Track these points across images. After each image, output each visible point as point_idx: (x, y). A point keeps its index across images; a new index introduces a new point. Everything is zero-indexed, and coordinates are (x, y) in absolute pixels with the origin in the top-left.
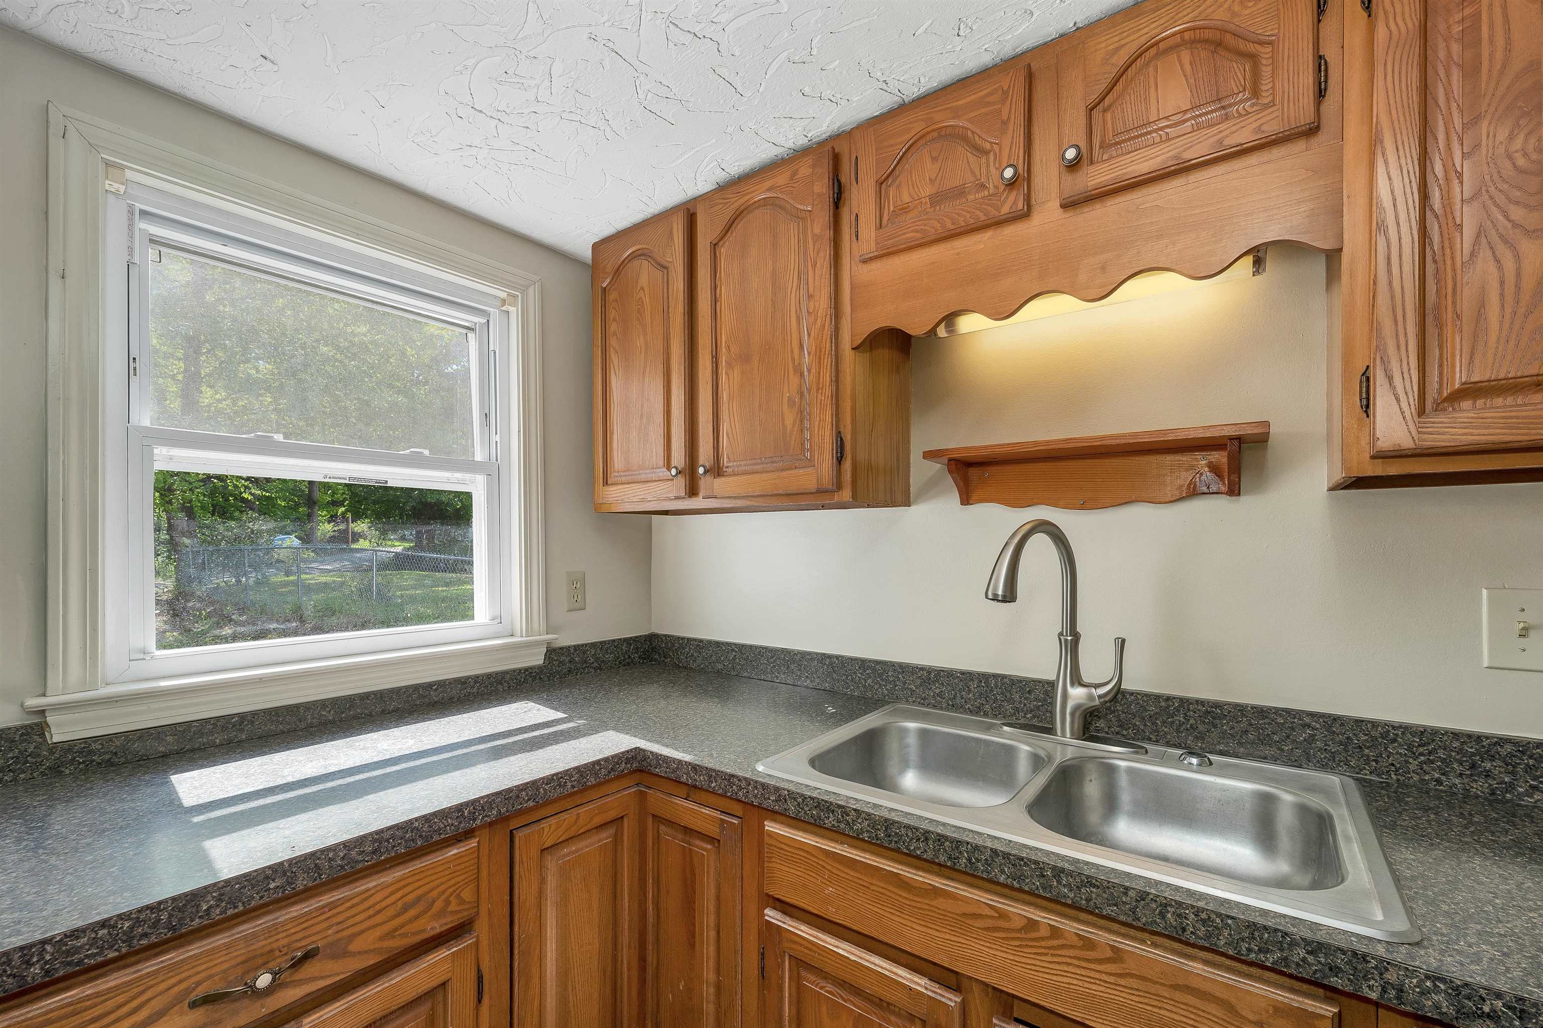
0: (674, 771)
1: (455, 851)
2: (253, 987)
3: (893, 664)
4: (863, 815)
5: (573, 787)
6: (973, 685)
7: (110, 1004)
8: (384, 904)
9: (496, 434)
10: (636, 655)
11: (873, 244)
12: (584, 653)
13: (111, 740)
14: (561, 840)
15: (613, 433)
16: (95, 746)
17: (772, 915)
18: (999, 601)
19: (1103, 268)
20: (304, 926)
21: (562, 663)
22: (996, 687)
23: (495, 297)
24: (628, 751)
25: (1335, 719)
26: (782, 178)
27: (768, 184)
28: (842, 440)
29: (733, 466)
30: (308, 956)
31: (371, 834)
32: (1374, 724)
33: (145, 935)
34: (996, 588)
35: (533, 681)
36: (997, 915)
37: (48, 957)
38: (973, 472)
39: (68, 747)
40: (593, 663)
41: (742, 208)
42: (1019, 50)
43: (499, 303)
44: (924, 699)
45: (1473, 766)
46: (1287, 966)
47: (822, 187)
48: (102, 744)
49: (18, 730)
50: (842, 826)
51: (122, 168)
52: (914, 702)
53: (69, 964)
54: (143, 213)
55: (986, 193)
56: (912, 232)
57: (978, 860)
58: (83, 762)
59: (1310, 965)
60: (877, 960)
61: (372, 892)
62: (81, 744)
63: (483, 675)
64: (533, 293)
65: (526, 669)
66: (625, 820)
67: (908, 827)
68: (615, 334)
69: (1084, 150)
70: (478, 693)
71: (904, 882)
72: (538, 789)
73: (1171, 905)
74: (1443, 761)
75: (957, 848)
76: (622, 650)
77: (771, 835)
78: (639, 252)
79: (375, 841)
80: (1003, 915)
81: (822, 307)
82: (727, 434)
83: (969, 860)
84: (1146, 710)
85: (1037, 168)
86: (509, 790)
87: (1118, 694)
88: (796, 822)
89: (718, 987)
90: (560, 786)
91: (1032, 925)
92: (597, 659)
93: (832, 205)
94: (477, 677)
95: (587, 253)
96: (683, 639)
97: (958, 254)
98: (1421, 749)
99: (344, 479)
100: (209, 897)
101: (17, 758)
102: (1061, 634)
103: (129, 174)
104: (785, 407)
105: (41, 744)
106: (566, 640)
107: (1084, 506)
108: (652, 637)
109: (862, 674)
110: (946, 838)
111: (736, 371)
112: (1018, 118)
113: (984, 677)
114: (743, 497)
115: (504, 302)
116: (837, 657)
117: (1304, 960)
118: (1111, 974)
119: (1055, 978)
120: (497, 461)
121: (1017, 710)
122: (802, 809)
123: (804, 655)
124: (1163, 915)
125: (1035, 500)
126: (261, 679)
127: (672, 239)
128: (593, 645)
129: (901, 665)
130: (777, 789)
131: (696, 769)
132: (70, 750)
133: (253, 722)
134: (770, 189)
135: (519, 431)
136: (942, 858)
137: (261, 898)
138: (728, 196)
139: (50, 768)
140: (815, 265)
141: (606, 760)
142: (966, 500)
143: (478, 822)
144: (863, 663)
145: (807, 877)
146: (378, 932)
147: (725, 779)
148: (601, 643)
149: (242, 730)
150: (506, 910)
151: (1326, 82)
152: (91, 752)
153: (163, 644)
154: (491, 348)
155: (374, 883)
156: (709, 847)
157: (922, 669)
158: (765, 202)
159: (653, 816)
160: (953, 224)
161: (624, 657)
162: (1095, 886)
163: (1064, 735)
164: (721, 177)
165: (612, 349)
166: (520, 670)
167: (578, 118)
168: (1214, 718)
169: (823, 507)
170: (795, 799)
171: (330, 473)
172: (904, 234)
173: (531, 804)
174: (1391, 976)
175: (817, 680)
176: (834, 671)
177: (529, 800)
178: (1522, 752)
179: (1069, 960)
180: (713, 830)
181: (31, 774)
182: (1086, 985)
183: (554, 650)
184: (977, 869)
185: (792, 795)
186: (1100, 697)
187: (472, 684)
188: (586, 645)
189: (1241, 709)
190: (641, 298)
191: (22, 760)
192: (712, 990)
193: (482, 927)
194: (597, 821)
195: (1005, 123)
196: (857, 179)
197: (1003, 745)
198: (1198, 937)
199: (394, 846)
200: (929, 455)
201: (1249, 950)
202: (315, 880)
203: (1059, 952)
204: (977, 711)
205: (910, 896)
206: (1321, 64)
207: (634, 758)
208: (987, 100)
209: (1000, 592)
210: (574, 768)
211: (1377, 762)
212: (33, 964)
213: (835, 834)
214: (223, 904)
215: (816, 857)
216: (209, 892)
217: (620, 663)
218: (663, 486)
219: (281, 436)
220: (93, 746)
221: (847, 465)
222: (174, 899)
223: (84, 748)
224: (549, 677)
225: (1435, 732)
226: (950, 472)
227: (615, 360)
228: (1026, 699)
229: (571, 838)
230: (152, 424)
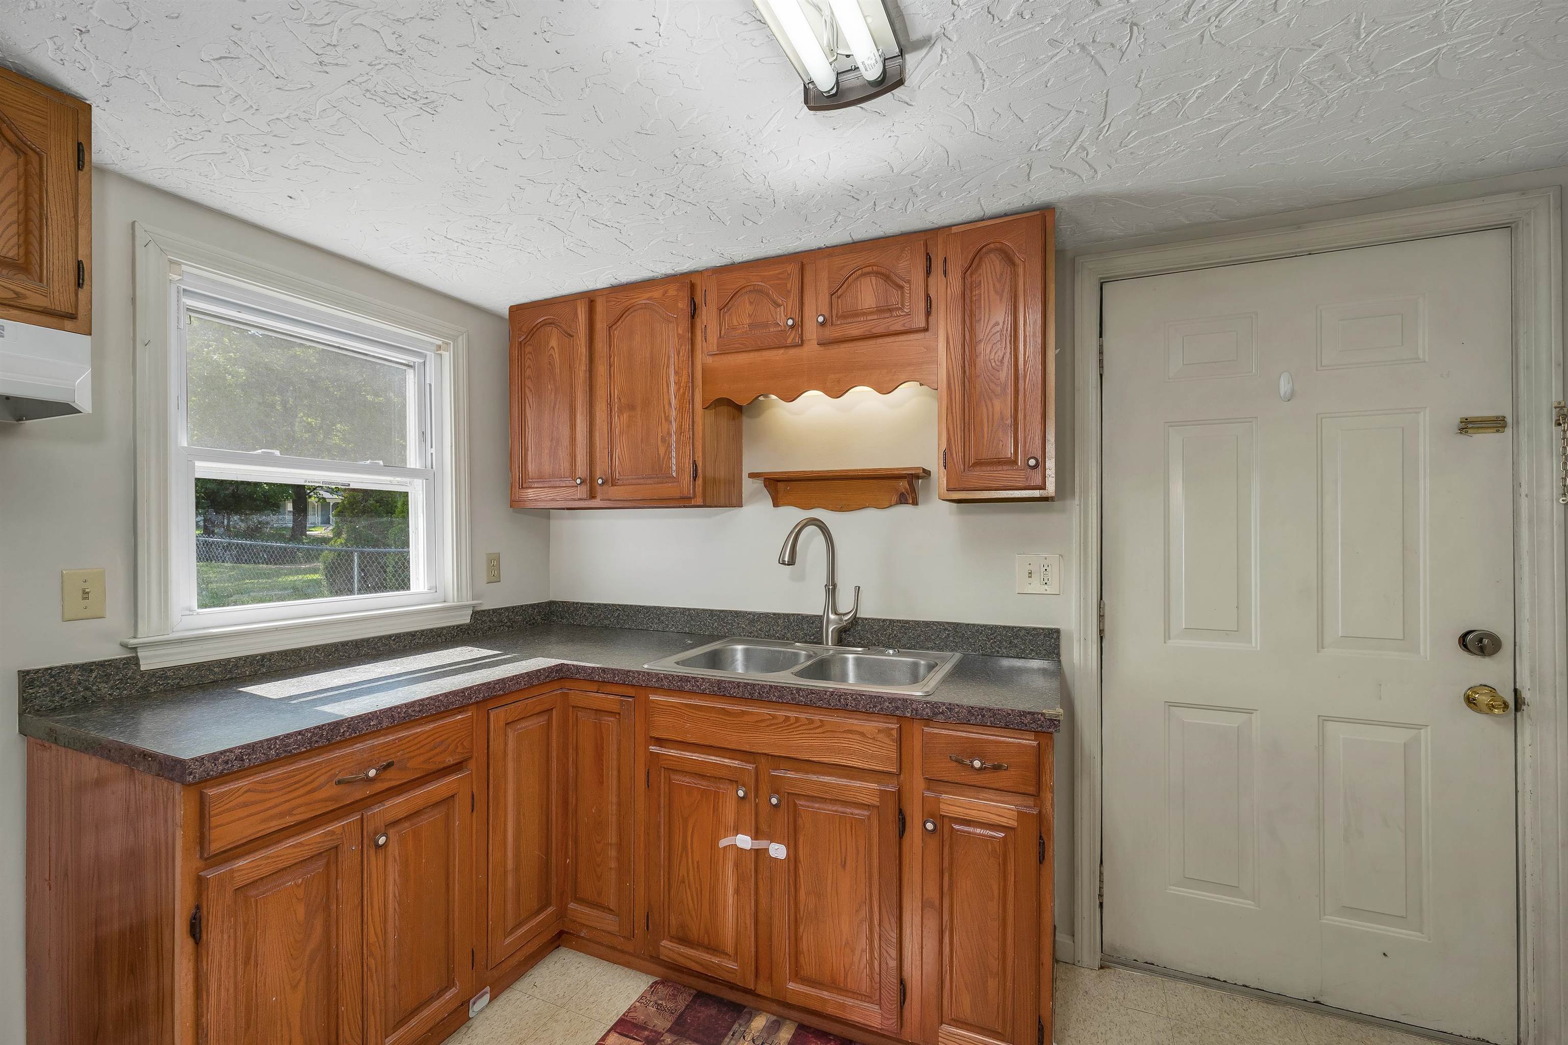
0: (590, 675)
1: (460, 717)
2: (367, 775)
3: (731, 612)
4: (706, 680)
5: (525, 685)
6: (781, 621)
7: (302, 776)
8: (425, 742)
9: (432, 447)
10: (539, 617)
11: (715, 346)
12: (500, 615)
13: (179, 670)
14: (516, 719)
15: (528, 450)
16: (169, 673)
17: (653, 749)
18: (785, 564)
19: (839, 382)
20: (386, 748)
21: (484, 622)
22: (794, 621)
23: (432, 344)
24: (557, 665)
25: (958, 624)
26: (657, 294)
27: (648, 295)
28: (696, 466)
29: (623, 479)
30: (390, 765)
31: (418, 701)
32: (974, 625)
33: (317, 742)
34: (784, 557)
35: (463, 635)
36: (771, 718)
37: (278, 747)
38: (781, 485)
39: (153, 673)
40: (507, 623)
41: (630, 306)
42: (797, 250)
43: (434, 348)
44: (750, 633)
45: (1011, 643)
46: (883, 711)
47: (683, 305)
48: (174, 673)
49: (121, 660)
50: (695, 688)
51: (179, 264)
52: (744, 635)
53: (286, 751)
54: (184, 290)
55: (780, 329)
56: (738, 344)
57: (763, 692)
58: (162, 685)
59: (890, 708)
60: (713, 758)
61: (419, 734)
62: (160, 671)
63: (427, 630)
64: (462, 341)
65: (458, 626)
66: (554, 711)
67: (730, 682)
68: (529, 377)
69: (827, 316)
70: (423, 643)
71: (728, 712)
72: (505, 684)
73: (843, 695)
74: (1000, 641)
75: (754, 688)
76: (528, 613)
77: (653, 701)
78: (550, 321)
79: (420, 705)
80: (774, 717)
81: (683, 381)
82: (619, 458)
83: (759, 693)
84: (873, 628)
85: (806, 320)
86: (489, 683)
87: (855, 620)
88: (669, 691)
89: (619, 804)
90: (517, 683)
91: (787, 718)
92: (509, 620)
93: (690, 317)
94: (423, 631)
95: (506, 312)
96: (577, 603)
97: (765, 360)
98: (991, 637)
99: (319, 483)
100: (344, 726)
101: (122, 679)
102: (826, 586)
103: (184, 268)
104: (660, 443)
105: (136, 670)
106: (488, 604)
107: (841, 509)
108: (551, 603)
109: (711, 620)
110: (748, 684)
111: (625, 415)
112: (795, 291)
113: (787, 616)
114: (630, 500)
115: (439, 347)
116: (694, 610)
117: (888, 707)
118: (820, 733)
119: (797, 742)
120: (432, 468)
121: (806, 635)
122: (672, 683)
123: (670, 609)
124: (839, 701)
125: (816, 505)
126: (277, 628)
127: (577, 317)
128: (507, 609)
129: (736, 612)
130: (657, 674)
131: (604, 671)
132: (154, 675)
133: (270, 660)
134: (648, 299)
135: (451, 446)
136: (746, 695)
137: (367, 729)
138: (618, 297)
139: (141, 687)
140: (679, 353)
141: (544, 669)
142: (776, 504)
143: (473, 700)
144: (712, 613)
145: (674, 721)
146: (422, 758)
147: (624, 674)
148: (513, 607)
149: (263, 666)
150: (485, 758)
151: (930, 308)
152: (167, 678)
153: (202, 605)
154: (428, 382)
155: (420, 730)
156: (612, 719)
157: (750, 613)
158: (645, 307)
159: (573, 707)
160: (762, 343)
161: (530, 618)
162: (813, 693)
163: (827, 644)
164: (614, 282)
165: (527, 388)
166: (454, 626)
167: (520, 248)
168: (905, 630)
169: (685, 507)
170: (668, 678)
171: (309, 478)
172: (734, 344)
173: (501, 692)
174: (914, 706)
175: (680, 627)
176: (692, 619)
177: (500, 690)
178: (1028, 633)
179: (803, 732)
180: (615, 708)
181: (130, 691)
182: (810, 741)
183: (478, 612)
184: (763, 696)
185: (666, 677)
186: (846, 621)
187: (419, 636)
188: (502, 609)
189: (917, 623)
190: (551, 355)
191: (125, 681)
192: (614, 807)
193: (472, 765)
194: (539, 709)
195: (789, 292)
196: (705, 304)
197: (793, 653)
198: (853, 707)
199: (429, 709)
200: (752, 475)
201: (870, 708)
202: (392, 723)
203: (798, 729)
204: (783, 637)
205: (731, 719)
206: (928, 298)
207: (561, 670)
208: (780, 276)
209: (786, 559)
210: (526, 673)
211: (974, 645)
212: (272, 749)
213: (692, 693)
214: (350, 730)
215: (680, 709)
216: (343, 723)
217: (527, 623)
218: (571, 490)
219: (278, 452)
220: (169, 674)
221: (700, 481)
222: (329, 724)
223: (163, 674)
224: (474, 633)
225: (996, 627)
226: (766, 486)
227: (531, 398)
228: (811, 627)
229: (522, 718)
230: (188, 445)
